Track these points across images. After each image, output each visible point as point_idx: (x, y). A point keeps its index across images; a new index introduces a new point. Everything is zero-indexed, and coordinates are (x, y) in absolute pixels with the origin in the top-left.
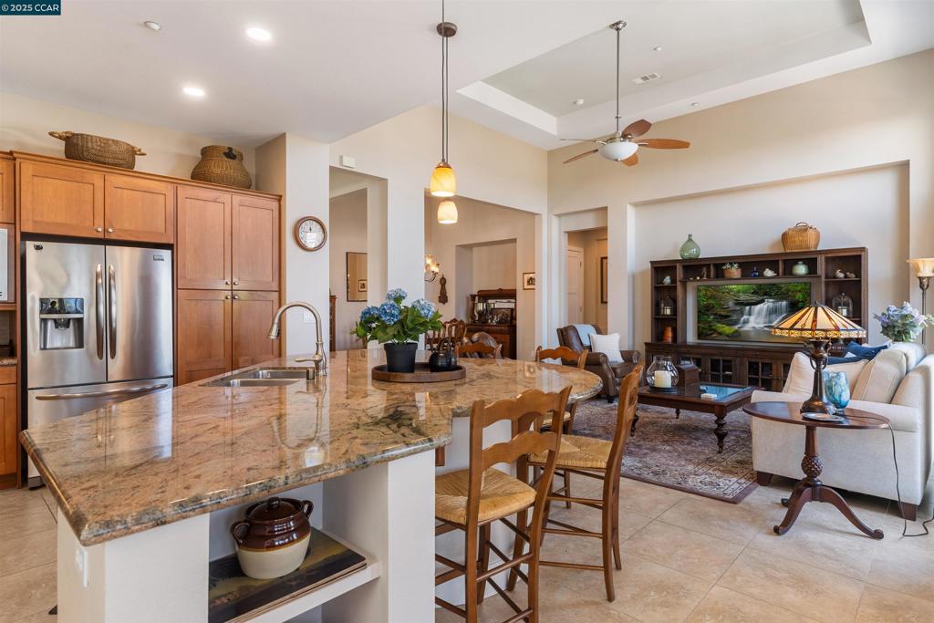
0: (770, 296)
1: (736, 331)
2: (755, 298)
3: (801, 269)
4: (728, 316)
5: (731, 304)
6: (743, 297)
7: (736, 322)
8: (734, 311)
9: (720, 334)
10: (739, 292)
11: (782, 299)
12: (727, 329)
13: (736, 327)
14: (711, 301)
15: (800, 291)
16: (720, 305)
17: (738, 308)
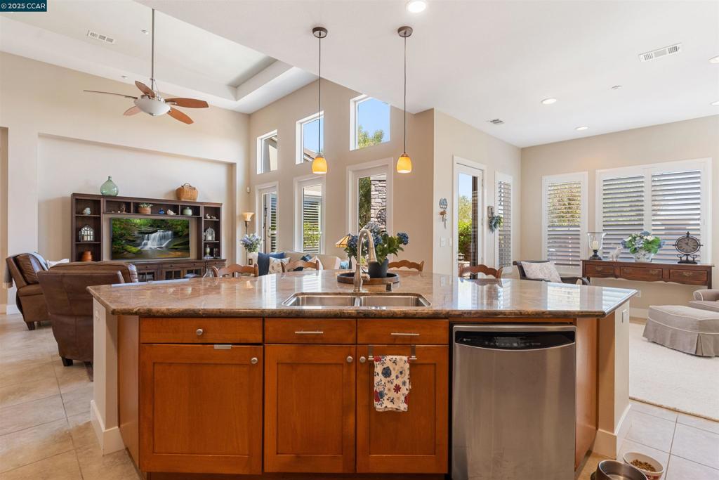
0: (161, 228)
1: (140, 250)
2: (152, 229)
3: (189, 212)
4: (134, 241)
5: (136, 233)
6: (143, 229)
7: (139, 245)
8: (138, 238)
9: (129, 252)
10: (141, 225)
11: (169, 230)
12: (134, 249)
13: (139, 248)
14: (123, 231)
15: (180, 225)
16: (129, 234)
17: (140, 235)
